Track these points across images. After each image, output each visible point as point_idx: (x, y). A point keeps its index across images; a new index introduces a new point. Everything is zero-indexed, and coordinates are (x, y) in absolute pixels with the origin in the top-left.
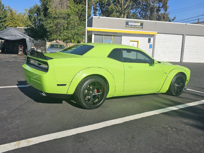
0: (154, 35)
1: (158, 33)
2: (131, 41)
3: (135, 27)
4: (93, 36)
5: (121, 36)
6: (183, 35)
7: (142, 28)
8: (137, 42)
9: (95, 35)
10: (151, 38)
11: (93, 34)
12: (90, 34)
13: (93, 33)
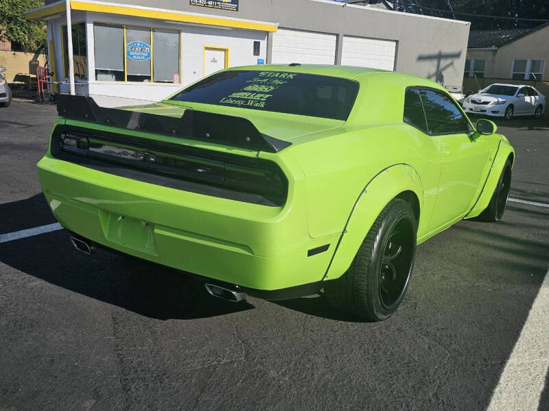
0: (267, 33)
1: (279, 28)
2: (207, 48)
3: (217, 5)
4: (90, 28)
5: (179, 32)
6: (337, 35)
7: (237, 8)
8: (225, 50)
9: (96, 24)
10: (262, 42)
11: (90, 23)
12: (79, 20)
13: (88, 18)
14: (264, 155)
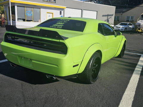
0: (63, 9)
1: (67, 8)
2: (48, 13)
3: (50, 1)
4: (16, 7)
5: (40, 8)
6: (82, 10)
7: (55, 2)
8: (52, 13)
10: (62, 11)
12: (13, 5)
13: (15, 5)
14: (61, 41)
